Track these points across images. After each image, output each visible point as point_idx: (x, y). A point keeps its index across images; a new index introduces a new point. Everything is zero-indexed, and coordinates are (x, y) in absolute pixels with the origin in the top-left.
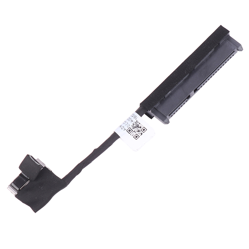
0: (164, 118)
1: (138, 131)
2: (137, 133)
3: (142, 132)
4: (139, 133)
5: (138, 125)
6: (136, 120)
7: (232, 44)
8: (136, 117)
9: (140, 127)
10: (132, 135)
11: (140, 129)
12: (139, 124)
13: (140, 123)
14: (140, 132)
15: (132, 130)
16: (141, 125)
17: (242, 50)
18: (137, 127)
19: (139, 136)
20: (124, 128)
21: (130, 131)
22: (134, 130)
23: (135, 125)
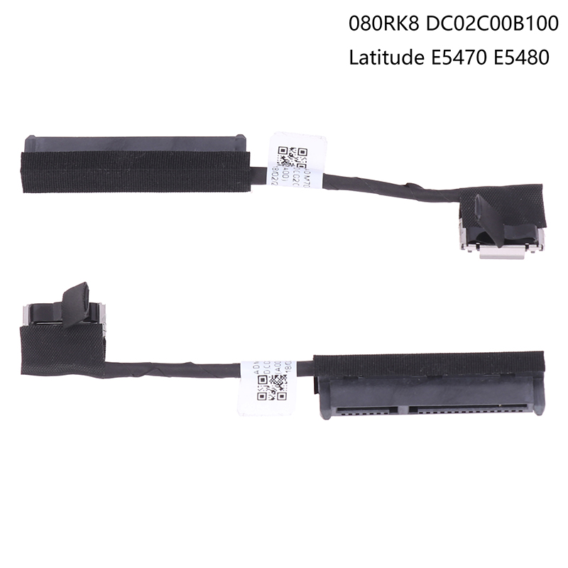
0: (328, 408)
1: (292, 156)
2: (269, 391)
3: (276, 398)
5: (282, 383)
6: (286, 374)
7: (532, 392)
8: (290, 368)
9: (283, 158)
10: (260, 388)
15: (267, 383)
16: (285, 387)
17: (539, 413)
18: (278, 384)
20: (258, 370)
21: (263, 380)
22: (269, 384)
23: (277, 380)
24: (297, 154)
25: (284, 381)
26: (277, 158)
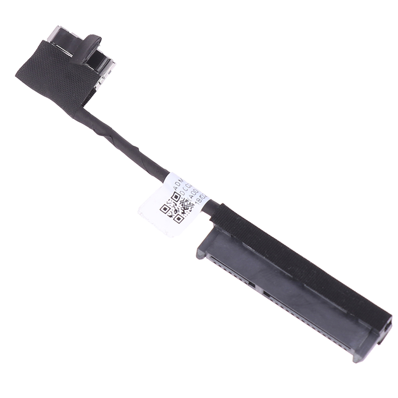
1: (176, 210)
2: (173, 208)
3: (174, 217)
4: (173, 212)
5: (188, 209)
6: (194, 203)
8: (200, 201)
9: (183, 213)
10: (169, 202)
11: (180, 213)
12: (190, 209)
13: (190, 211)
14: (174, 214)
15: (177, 202)
16: (187, 213)
18: (184, 208)
19: (167, 214)
20: (177, 186)
21: (176, 197)
22: (178, 203)
23: (186, 204)
24: (171, 210)
25: (190, 208)
26: (188, 215)
